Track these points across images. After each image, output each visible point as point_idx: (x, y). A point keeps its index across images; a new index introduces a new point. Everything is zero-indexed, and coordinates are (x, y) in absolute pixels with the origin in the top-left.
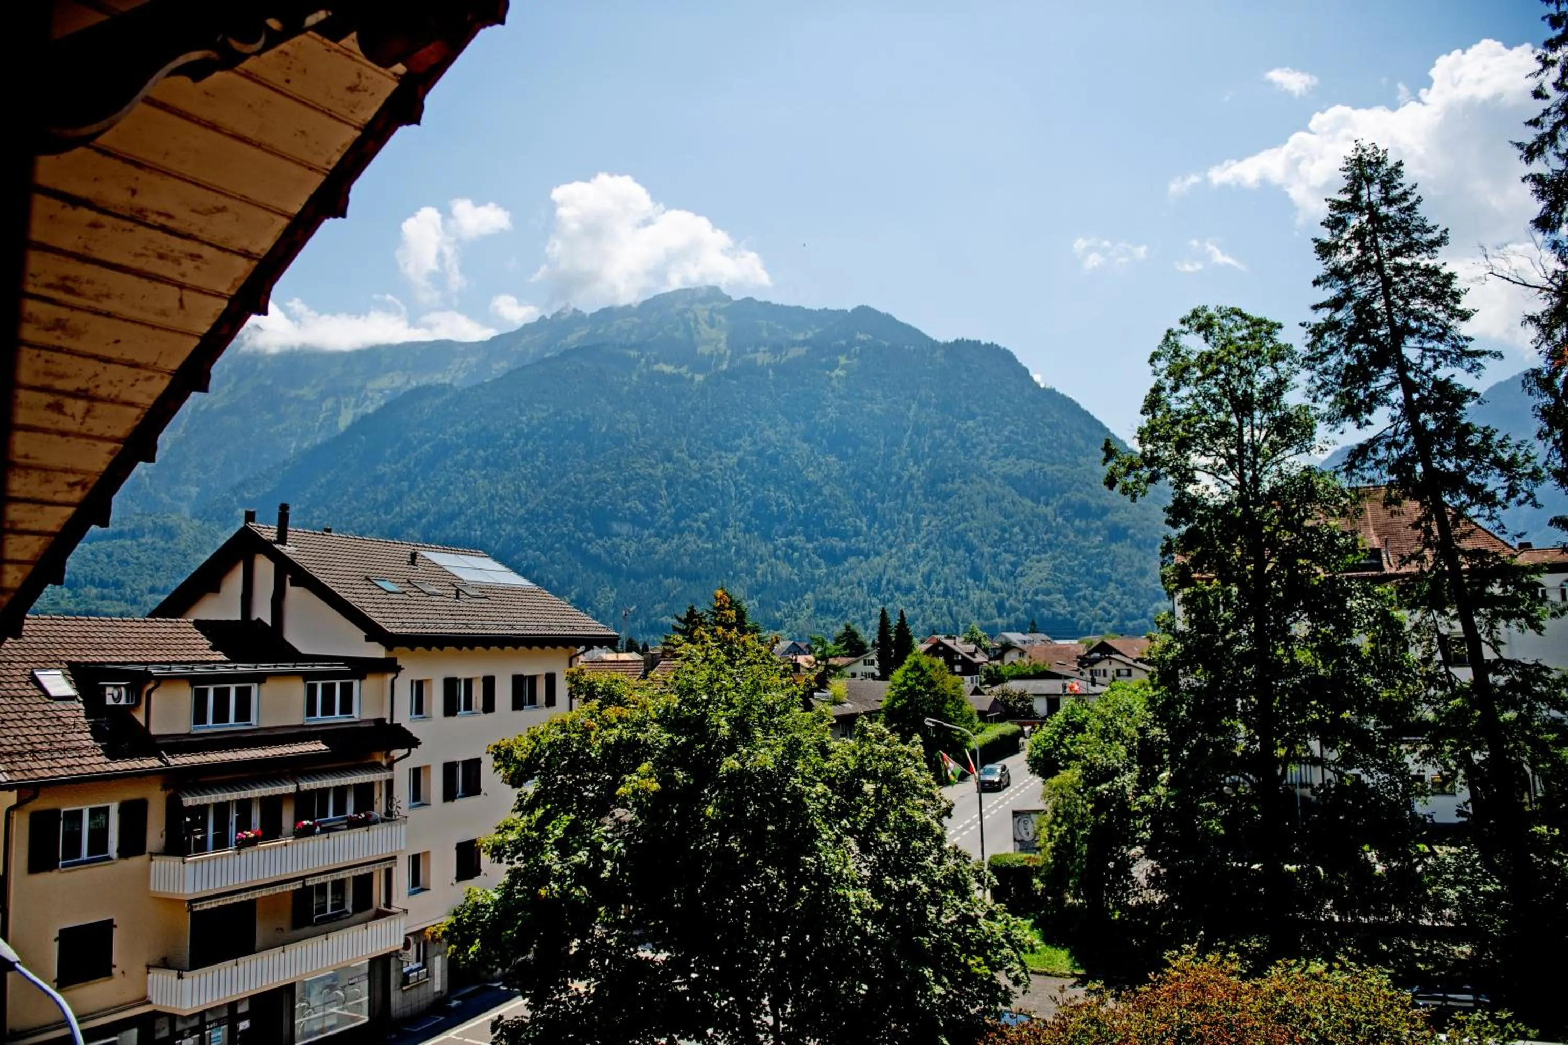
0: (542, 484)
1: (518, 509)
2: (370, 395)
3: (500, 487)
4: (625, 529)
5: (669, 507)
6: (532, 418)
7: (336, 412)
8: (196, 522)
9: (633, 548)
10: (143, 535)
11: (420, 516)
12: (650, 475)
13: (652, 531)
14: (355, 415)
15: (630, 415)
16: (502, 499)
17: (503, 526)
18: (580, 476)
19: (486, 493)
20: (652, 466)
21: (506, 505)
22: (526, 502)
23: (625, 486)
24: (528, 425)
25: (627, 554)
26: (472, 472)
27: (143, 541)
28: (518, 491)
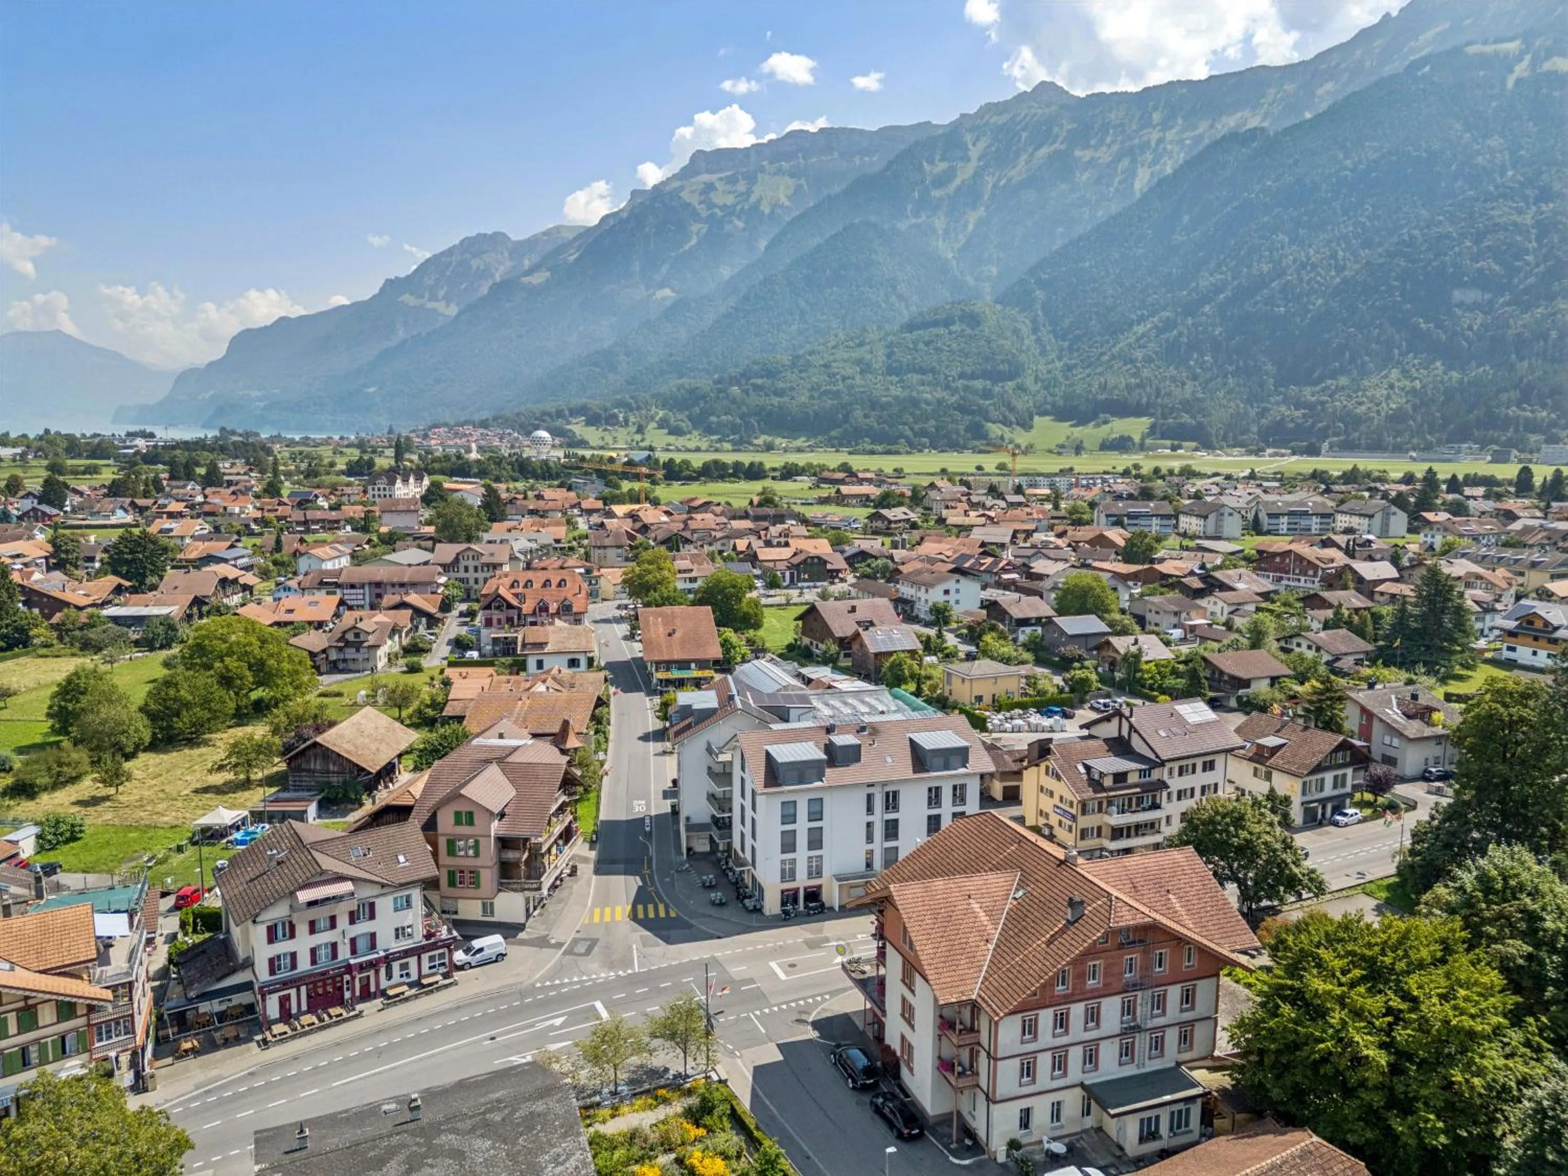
0: (1367, 244)
1: (1332, 278)
2: (1169, 147)
3: (1311, 252)
4: (1472, 296)
5: (1537, 265)
6: (1360, 162)
7: (1131, 173)
8: (999, 307)
9: (1479, 321)
10: (953, 323)
11: (1218, 290)
12: (1515, 224)
13: (1507, 297)
14: (1152, 174)
15: (1495, 141)
16: (1314, 267)
17: (1313, 298)
18: (1416, 232)
19: (1295, 261)
20: (1520, 212)
21: (1319, 274)
22: (1344, 268)
23: (1477, 242)
24: (1353, 170)
25: (1470, 328)
26: (1281, 236)
27: (953, 328)
28: (1334, 256)
